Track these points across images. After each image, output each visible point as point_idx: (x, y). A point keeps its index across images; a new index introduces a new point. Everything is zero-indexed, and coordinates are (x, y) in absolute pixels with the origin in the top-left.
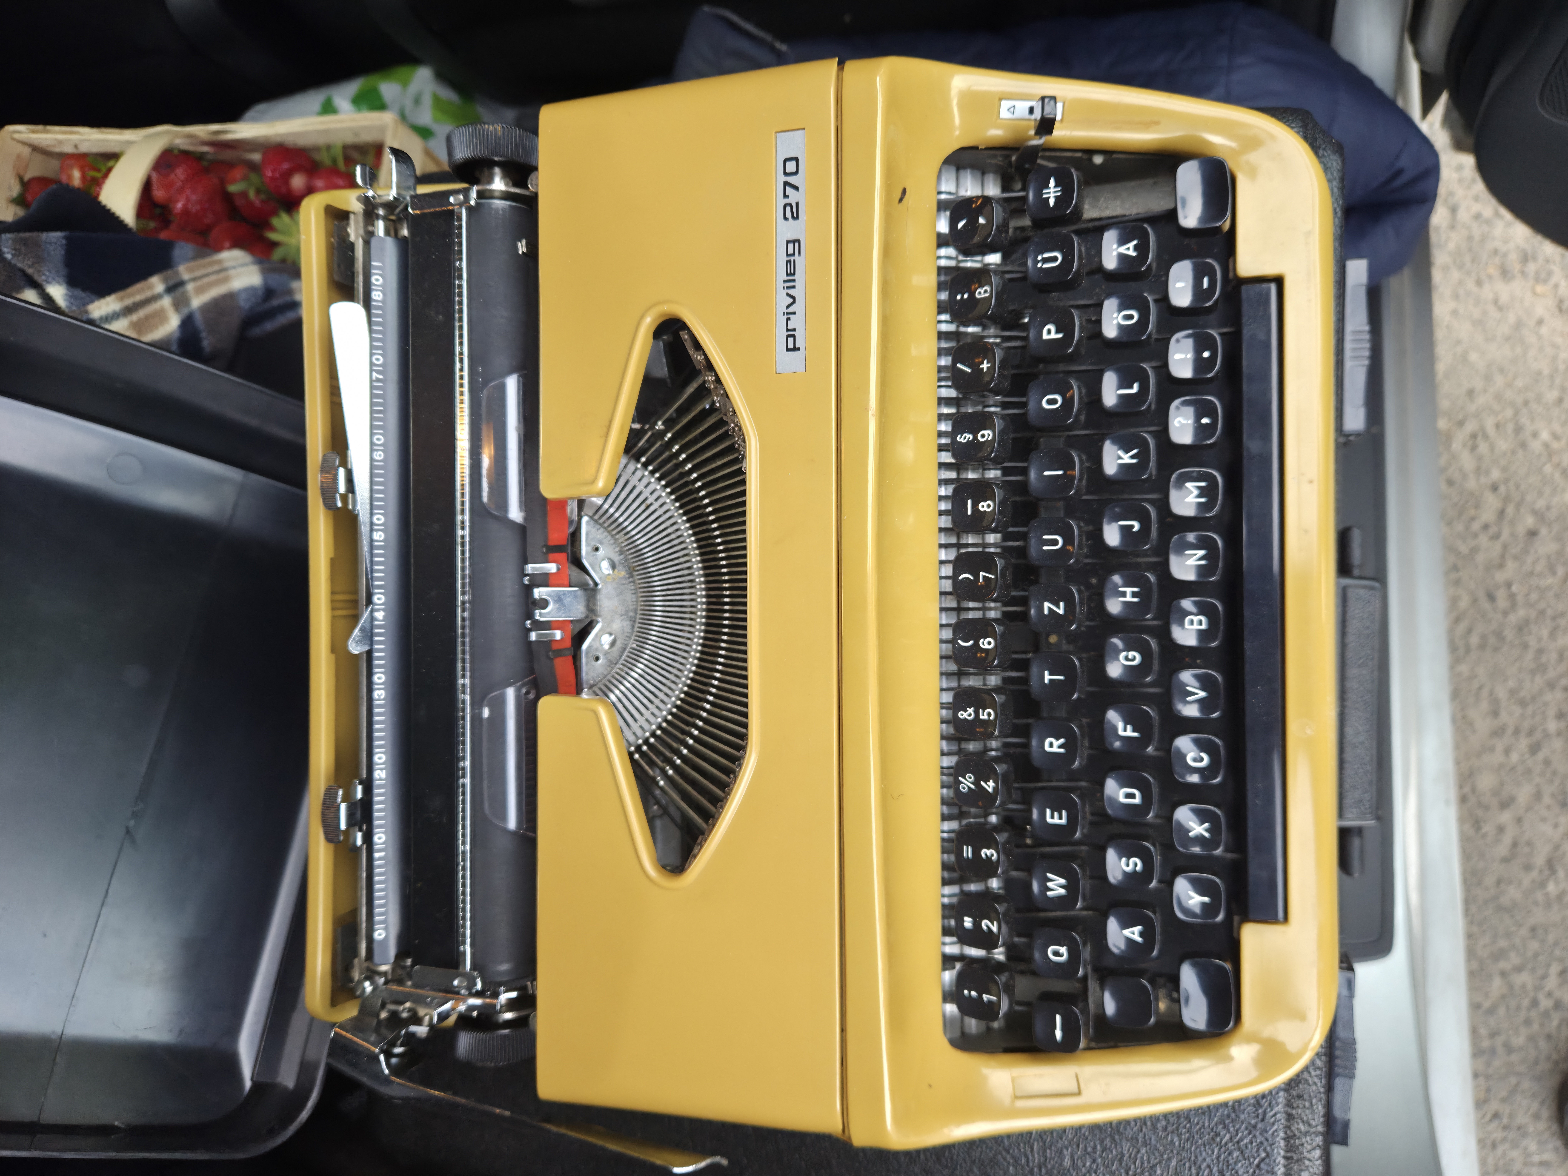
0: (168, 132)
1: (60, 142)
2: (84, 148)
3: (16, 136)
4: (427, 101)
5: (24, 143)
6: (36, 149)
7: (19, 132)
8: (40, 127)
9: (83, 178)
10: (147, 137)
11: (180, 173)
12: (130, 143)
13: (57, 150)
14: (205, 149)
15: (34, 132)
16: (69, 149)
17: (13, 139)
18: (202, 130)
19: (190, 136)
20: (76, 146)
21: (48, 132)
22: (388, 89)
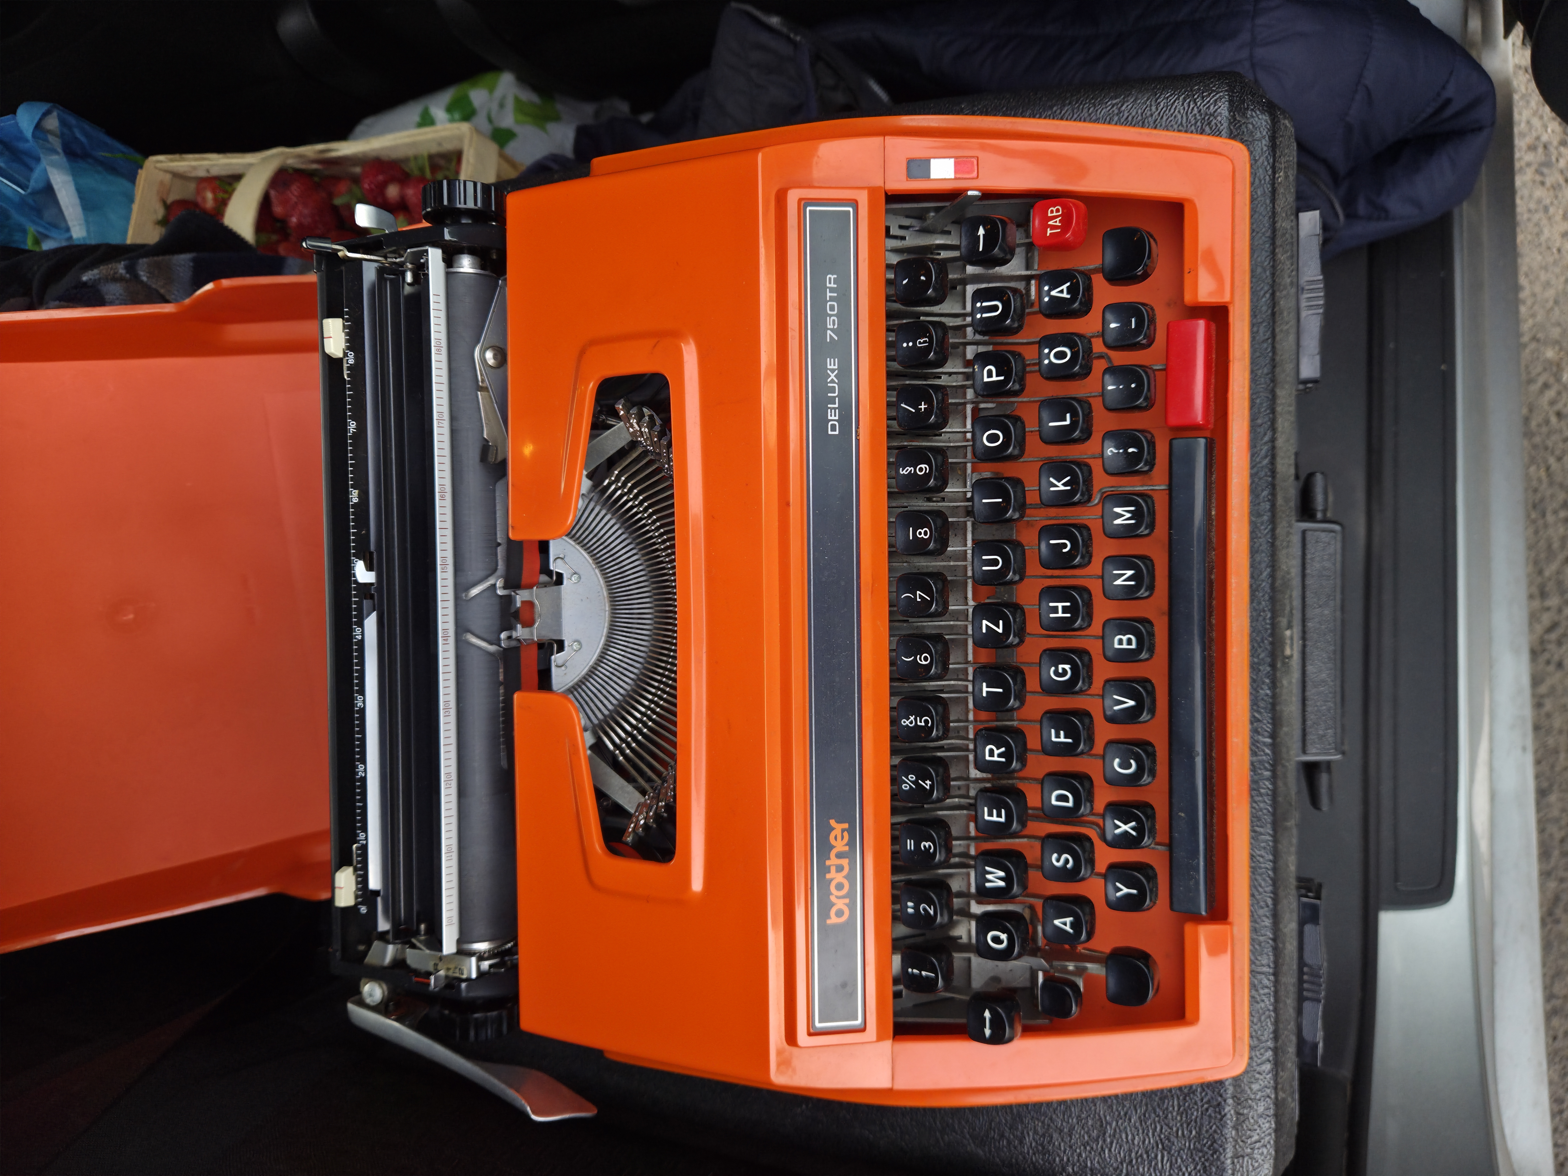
0: (282, 153)
1: (195, 168)
2: (215, 172)
3: (159, 165)
4: (510, 104)
5: (166, 171)
6: (176, 175)
7: (161, 162)
8: (177, 156)
9: (215, 199)
10: (264, 160)
11: (295, 191)
12: (250, 165)
13: (193, 174)
14: (315, 166)
15: (172, 160)
16: (202, 174)
17: (156, 168)
18: (310, 150)
19: (300, 156)
20: (208, 171)
21: (184, 160)
22: (478, 96)
